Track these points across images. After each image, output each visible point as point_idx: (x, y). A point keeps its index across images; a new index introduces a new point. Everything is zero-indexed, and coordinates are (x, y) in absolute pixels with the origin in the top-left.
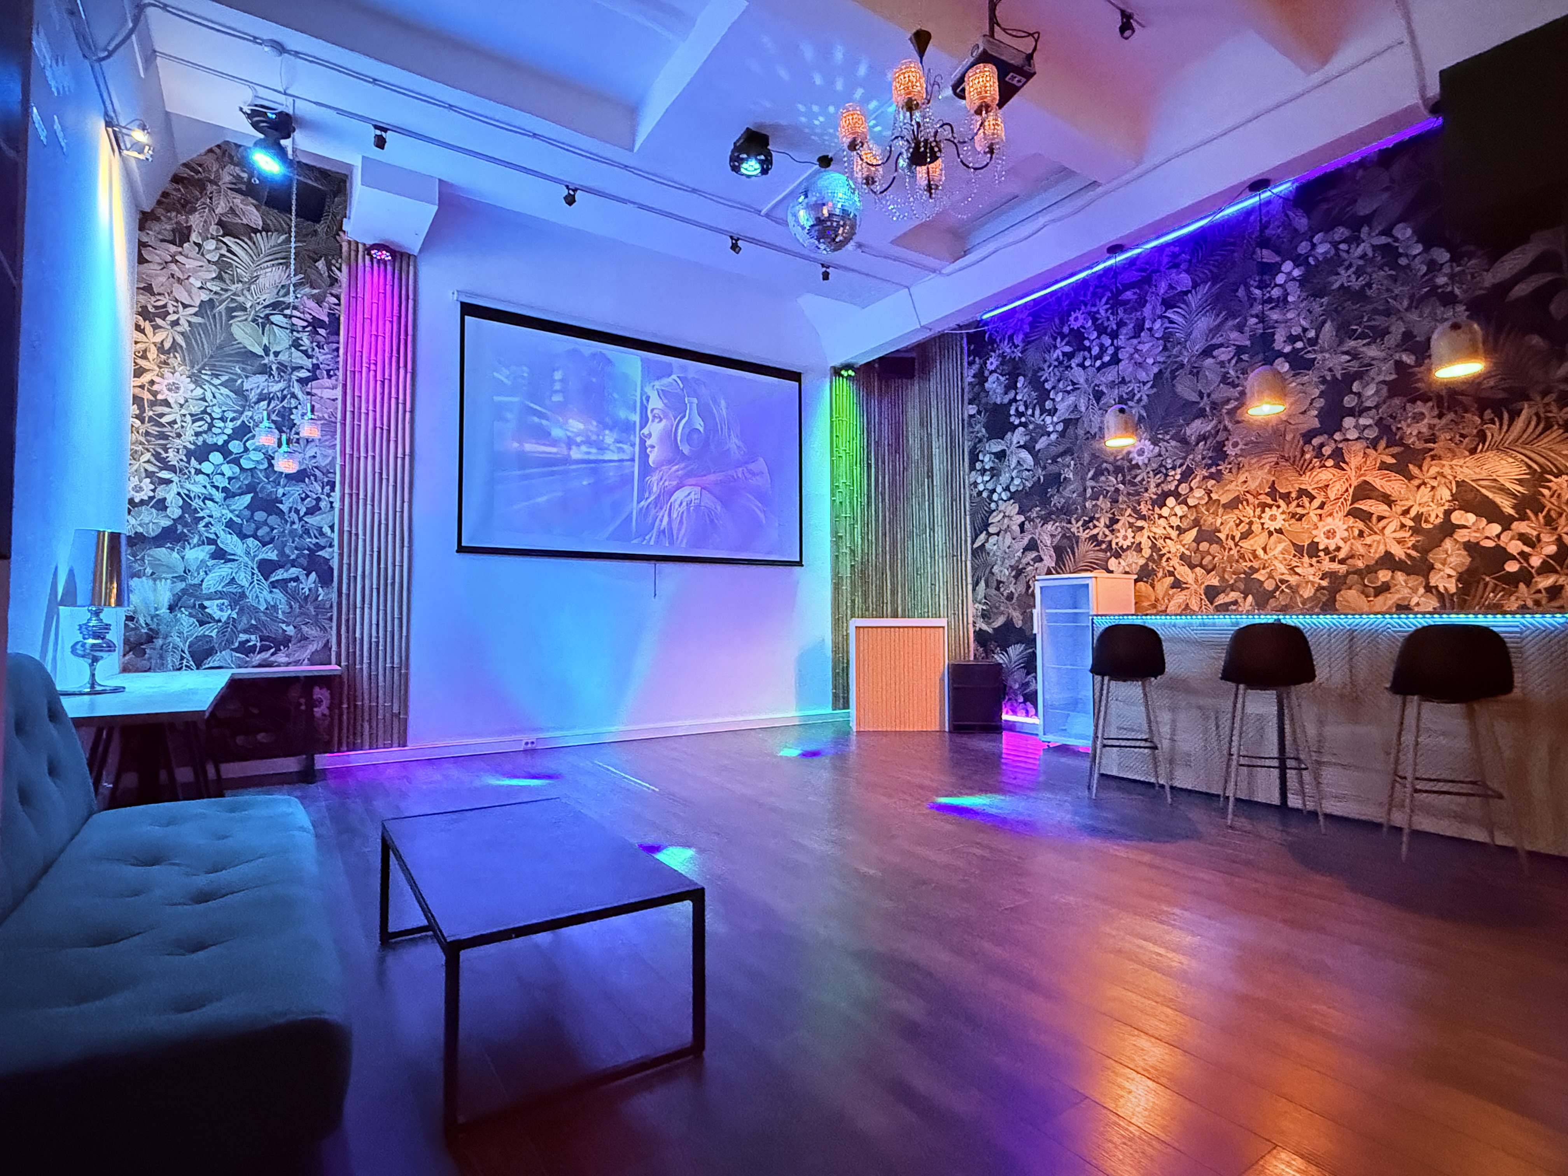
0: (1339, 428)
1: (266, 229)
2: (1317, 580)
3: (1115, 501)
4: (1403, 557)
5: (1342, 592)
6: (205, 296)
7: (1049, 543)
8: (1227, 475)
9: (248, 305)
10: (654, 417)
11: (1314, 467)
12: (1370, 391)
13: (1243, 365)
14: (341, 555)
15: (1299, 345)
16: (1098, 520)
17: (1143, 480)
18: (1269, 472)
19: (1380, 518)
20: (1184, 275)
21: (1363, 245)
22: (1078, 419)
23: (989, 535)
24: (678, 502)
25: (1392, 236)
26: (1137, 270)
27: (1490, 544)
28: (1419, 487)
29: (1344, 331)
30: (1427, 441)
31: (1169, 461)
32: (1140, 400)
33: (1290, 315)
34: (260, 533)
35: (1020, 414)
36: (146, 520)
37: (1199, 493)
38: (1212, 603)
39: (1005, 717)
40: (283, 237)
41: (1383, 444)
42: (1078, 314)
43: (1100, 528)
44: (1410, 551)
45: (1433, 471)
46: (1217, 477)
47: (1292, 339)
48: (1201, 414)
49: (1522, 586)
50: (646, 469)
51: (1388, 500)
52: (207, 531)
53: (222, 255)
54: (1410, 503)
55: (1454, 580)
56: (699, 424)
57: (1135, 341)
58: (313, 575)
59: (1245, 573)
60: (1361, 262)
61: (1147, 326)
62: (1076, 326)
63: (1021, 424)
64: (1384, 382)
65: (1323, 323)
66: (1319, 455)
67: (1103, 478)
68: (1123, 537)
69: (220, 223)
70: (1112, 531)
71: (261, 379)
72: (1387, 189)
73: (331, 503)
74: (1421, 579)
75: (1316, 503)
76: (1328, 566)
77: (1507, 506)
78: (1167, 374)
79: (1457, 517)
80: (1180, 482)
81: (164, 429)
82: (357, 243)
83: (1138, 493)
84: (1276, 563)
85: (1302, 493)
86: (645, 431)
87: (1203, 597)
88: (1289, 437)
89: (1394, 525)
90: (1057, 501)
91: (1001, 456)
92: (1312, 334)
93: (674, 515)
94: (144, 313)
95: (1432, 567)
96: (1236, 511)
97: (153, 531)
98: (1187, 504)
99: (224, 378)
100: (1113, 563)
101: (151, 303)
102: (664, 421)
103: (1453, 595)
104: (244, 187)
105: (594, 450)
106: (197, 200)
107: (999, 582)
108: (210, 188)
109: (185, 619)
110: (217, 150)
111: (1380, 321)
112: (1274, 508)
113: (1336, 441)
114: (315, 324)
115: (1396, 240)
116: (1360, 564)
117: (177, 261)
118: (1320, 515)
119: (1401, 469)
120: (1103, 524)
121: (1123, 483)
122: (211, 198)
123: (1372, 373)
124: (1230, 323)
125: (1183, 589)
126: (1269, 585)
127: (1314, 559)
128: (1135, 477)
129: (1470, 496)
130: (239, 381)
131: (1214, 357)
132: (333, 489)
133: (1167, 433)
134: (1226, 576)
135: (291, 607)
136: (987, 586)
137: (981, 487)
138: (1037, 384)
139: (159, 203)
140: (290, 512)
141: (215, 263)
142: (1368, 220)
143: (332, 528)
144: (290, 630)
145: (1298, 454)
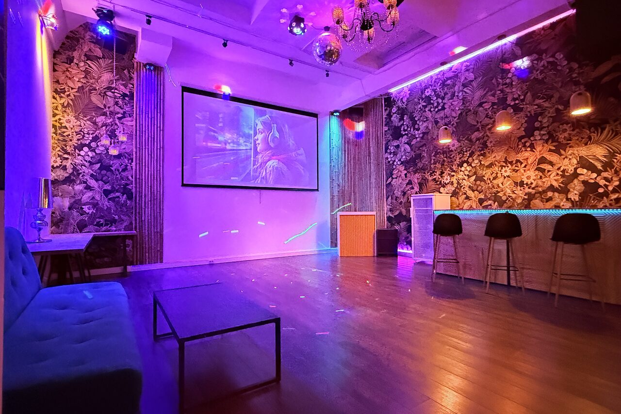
0: (533, 135)
1: (104, 57)
2: (523, 196)
3: (443, 165)
4: (558, 187)
5: (533, 201)
6: (80, 85)
7: (416, 182)
8: (488, 155)
9: (97, 88)
10: (259, 132)
11: (522, 151)
12: (545, 120)
13: (495, 110)
14: (136, 187)
15: (517, 102)
16: (436, 172)
17: (454, 156)
18: (504, 153)
19: (549, 171)
20: (472, 74)
21: (543, 62)
22: (428, 132)
23: (393, 178)
24: (269, 166)
25: (555, 58)
26: (453, 72)
27: (592, 181)
28: (564, 159)
29: (535, 97)
30: (568, 140)
31: (465, 149)
32: (453, 124)
33: (514, 90)
34: (104, 179)
35: (405, 130)
36: (59, 174)
37: (476, 161)
38: (481, 205)
39: (399, 250)
40: (111, 61)
41: (550, 141)
42: (428, 90)
43: (437, 176)
44: (560, 184)
45: (570, 152)
46: (484, 155)
47: (514, 99)
48: (478, 130)
49: (605, 198)
50: (256, 153)
51: (551, 164)
52: (83, 178)
53: (86, 68)
54: (560, 165)
55: (577, 196)
56: (277, 135)
57: (451, 100)
58: (125, 195)
59: (494, 193)
60: (542, 68)
61: (456, 94)
62: (427, 94)
63: (405, 134)
64: (551, 117)
65: (527, 93)
66: (524, 146)
67: (438, 156)
68: (446, 179)
69: (86, 55)
70: (442, 177)
71: (103, 117)
72: (553, 39)
73: (132, 167)
74: (565, 195)
75: (523, 165)
76: (527, 190)
77: (599, 166)
78: (464, 114)
79: (579, 171)
80: (469, 157)
81: (65, 138)
82: (140, 63)
83: (452, 162)
84: (507, 189)
85: (518, 161)
86: (256, 138)
87: (478, 203)
88: (512, 139)
89: (554, 174)
90: (420, 165)
91: (398, 147)
92: (522, 97)
93: (267, 171)
94: (56, 91)
95: (569, 191)
96: (491, 169)
97: (61, 178)
98: (472, 166)
99: (88, 117)
100: (442, 189)
101: (59, 87)
102: (263, 134)
103: (577, 201)
104: (95, 41)
105: (235, 146)
106: (76, 46)
107: (397, 197)
108: (81, 41)
109: (75, 213)
110: (83, 26)
111: (550, 92)
112: (506, 167)
113: (531, 140)
114: (124, 95)
115: (557, 59)
116: (540, 189)
117: (69, 71)
118: (525, 170)
119: (557, 151)
120: (438, 174)
121: (446, 157)
122: (82, 45)
123: (546, 113)
124: (490, 93)
125: (470, 200)
126: (504, 198)
127: (522, 188)
128: (451, 155)
129: (584, 162)
130: (95, 118)
131: (483, 107)
132: (132, 162)
133: (464, 137)
134: (487, 195)
135: (116, 208)
136: (392, 199)
137: (389, 160)
138: (412, 118)
139: (61, 47)
140: (115, 170)
141: (83, 71)
142: (546, 51)
143: (132, 177)
144: (116, 217)
145: (516, 145)
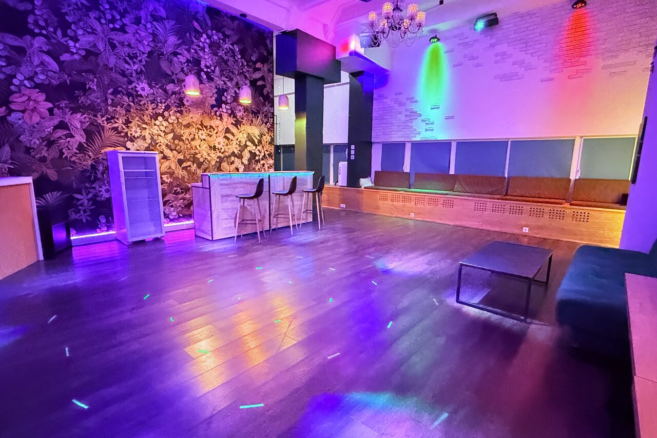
0: (221, 107)
2: (216, 159)
3: (128, 111)
5: (222, 164)
7: (79, 126)
8: (185, 113)
11: (214, 118)
12: (229, 97)
13: (190, 68)
15: (209, 70)
16: (117, 119)
17: (145, 104)
18: (200, 116)
19: (232, 140)
20: (163, 10)
21: (226, 45)
22: (97, 54)
23: (11, 110)
27: (253, 151)
28: (240, 132)
29: (222, 73)
30: (242, 119)
31: (158, 98)
32: (140, 61)
33: (206, 57)
35: (40, 26)
37: (173, 118)
38: (181, 166)
41: (232, 116)
44: (238, 152)
45: (243, 128)
46: (181, 112)
47: (207, 67)
48: (173, 82)
51: (233, 134)
54: (238, 137)
55: (247, 161)
57: (136, 26)
59: (193, 154)
60: (226, 51)
61: (143, 22)
64: (232, 96)
65: (216, 66)
66: (216, 115)
67: (119, 96)
68: (134, 130)
70: (128, 127)
72: (233, 30)
74: (241, 160)
75: (215, 131)
76: (218, 154)
77: (256, 142)
78: (155, 55)
79: (248, 143)
80: (165, 110)
83: (142, 110)
84: (203, 151)
85: (211, 127)
87: (177, 163)
88: (206, 105)
89: (235, 143)
90: (83, 101)
92: (213, 68)
95: (243, 157)
96: (189, 129)
98: (168, 122)
100: (128, 144)
111: (231, 75)
112: (202, 131)
113: (220, 111)
115: (235, 49)
116: (227, 154)
118: (216, 136)
119: (236, 125)
120: (121, 122)
121: (133, 102)
123: (229, 92)
124: (184, 46)
125: (168, 160)
127: (215, 152)
128: (141, 101)
129: (250, 137)
131: (178, 58)
133: (157, 84)
134: (186, 155)
142: (227, 36)
145: (209, 112)
